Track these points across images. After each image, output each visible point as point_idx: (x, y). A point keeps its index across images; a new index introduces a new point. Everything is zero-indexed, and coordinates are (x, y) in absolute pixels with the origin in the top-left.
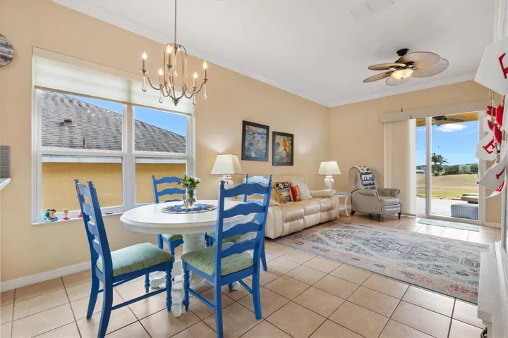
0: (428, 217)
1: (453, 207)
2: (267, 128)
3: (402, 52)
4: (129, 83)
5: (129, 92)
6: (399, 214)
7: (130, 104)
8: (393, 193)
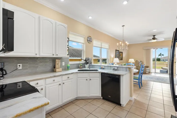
0: (155, 73)
1: (160, 70)
2: (119, 51)
3: (154, 36)
4: (101, 43)
5: (101, 45)
6: (149, 72)
7: (101, 48)
8: (147, 67)
